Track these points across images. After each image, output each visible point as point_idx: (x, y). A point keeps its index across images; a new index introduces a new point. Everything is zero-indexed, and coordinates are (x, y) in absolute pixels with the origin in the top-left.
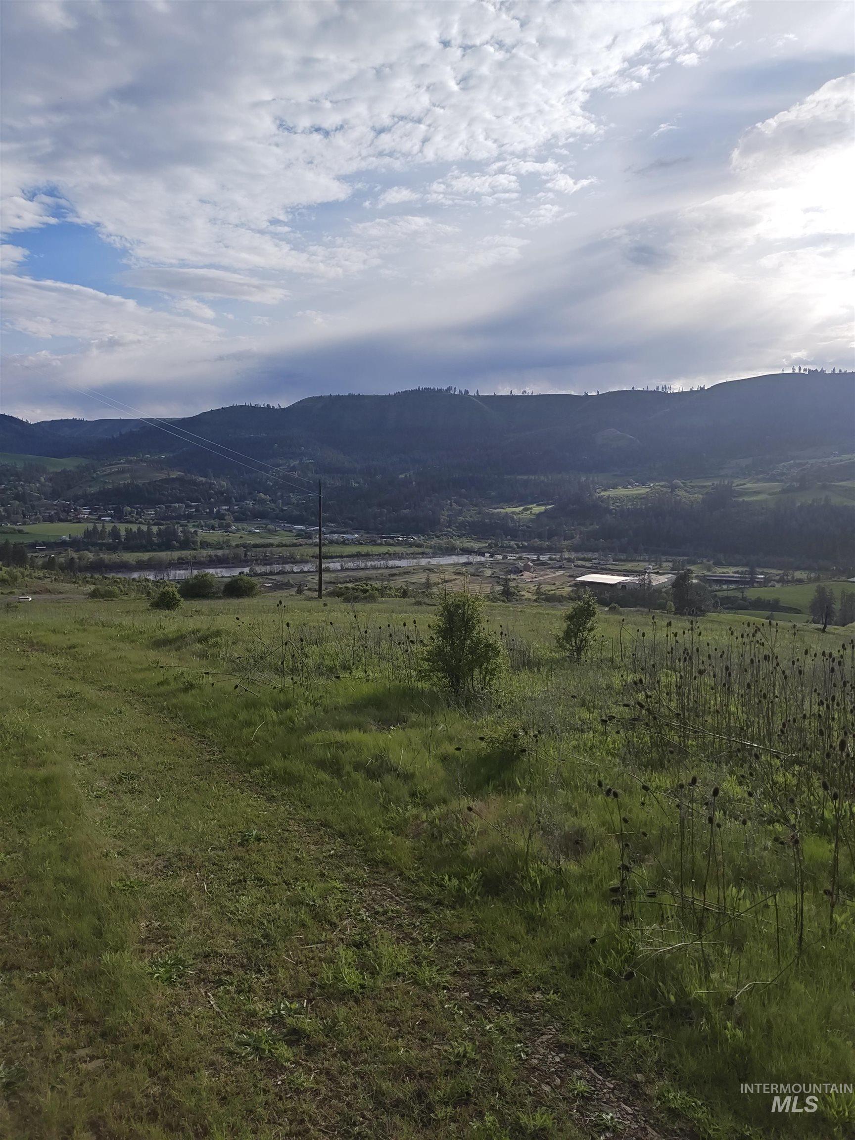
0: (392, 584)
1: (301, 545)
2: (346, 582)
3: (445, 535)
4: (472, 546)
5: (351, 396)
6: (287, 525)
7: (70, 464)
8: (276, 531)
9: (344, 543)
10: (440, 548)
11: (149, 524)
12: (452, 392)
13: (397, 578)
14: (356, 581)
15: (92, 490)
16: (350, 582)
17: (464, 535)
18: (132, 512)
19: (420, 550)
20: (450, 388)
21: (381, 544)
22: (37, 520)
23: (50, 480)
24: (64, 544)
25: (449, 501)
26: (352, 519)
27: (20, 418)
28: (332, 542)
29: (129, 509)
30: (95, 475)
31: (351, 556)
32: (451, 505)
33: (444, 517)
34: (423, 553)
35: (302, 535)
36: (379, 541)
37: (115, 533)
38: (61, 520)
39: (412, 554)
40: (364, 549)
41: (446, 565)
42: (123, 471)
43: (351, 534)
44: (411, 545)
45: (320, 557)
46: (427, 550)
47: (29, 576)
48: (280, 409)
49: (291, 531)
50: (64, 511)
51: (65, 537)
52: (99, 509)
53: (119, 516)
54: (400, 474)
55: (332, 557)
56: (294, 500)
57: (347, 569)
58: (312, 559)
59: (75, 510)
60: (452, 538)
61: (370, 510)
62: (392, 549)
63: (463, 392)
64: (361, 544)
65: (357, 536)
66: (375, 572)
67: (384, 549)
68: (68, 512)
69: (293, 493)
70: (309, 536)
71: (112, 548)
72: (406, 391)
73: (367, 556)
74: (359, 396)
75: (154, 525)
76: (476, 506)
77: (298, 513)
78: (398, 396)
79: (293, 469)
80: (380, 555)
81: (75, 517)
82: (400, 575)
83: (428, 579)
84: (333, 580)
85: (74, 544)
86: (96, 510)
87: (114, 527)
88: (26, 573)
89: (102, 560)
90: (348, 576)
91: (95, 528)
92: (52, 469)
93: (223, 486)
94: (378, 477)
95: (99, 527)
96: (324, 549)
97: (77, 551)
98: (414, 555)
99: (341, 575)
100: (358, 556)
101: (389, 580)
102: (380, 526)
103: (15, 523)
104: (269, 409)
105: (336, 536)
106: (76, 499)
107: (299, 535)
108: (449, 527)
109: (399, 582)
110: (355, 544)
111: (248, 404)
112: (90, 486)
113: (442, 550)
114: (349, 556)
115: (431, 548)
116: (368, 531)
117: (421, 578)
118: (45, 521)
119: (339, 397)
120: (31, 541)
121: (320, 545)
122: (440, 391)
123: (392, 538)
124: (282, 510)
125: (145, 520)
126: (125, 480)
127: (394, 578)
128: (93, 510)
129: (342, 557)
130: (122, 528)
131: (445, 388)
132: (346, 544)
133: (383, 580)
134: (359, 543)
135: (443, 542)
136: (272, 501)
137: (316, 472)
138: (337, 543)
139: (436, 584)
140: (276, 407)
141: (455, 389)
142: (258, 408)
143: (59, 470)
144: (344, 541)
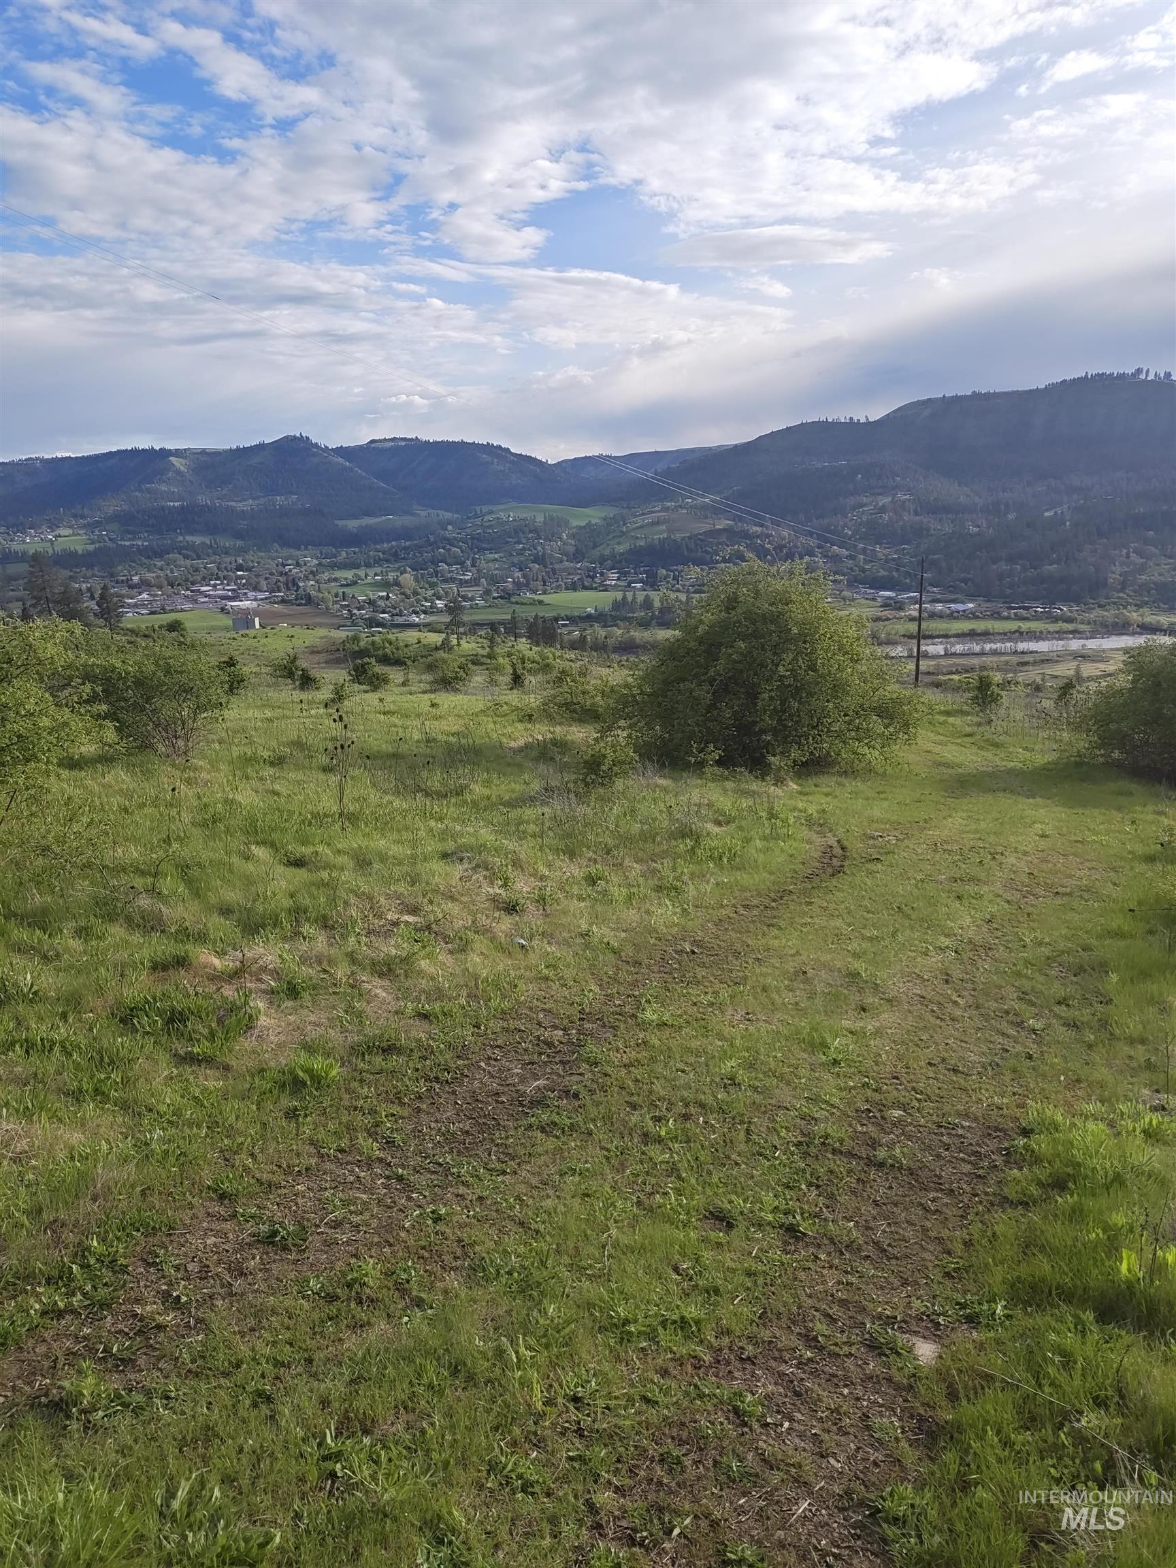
0: (1021, 677)
1: (888, 619)
2: (951, 673)
3: (1114, 603)
4: (1158, 621)
5: (976, 395)
6: (869, 591)
7: (594, 515)
8: (854, 600)
9: (952, 616)
10: (1104, 625)
11: (688, 591)
12: (1143, 377)
13: (1031, 668)
14: (967, 671)
15: (621, 549)
16: (957, 672)
17: (1147, 603)
18: (666, 577)
19: (1070, 627)
20: (1139, 371)
21: (1007, 618)
22: (559, 587)
23: (573, 536)
24: (589, 617)
25: (1125, 551)
26: (965, 581)
27: (539, 458)
28: (933, 616)
29: (664, 572)
30: (624, 529)
31: (961, 636)
32: (1128, 557)
33: (1114, 577)
34: (1074, 632)
35: (890, 605)
36: (1006, 614)
37: (648, 604)
38: (585, 588)
39: (1057, 632)
40: (980, 626)
41: (1112, 650)
42: (656, 523)
43: (963, 603)
44: (1056, 619)
45: (920, 637)
46: (1082, 627)
47: (561, 657)
48: (868, 423)
49: (874, 600)
50: (589, 576)
51: (590, 610)
52: (629, 572)
53: (652, 582)
54: (1047, 510)
55: (931, 637)
56: (880, 555)
57: (954, 654)
58: (902, 640)
59: (602, 574)
60: (1125, 607)
61: (995, 567)
62: (1025, 626)
63: (1162, 375)
64: (977, 618)
65: (971, 605)
66: (995, 659)
67: (1012, 626)
68: (593, 577)
69: (880, 544)
70: (899, 606)
71: (644, 624)
72: (1065, 381)
73: (986, 635)
74: (988, 396)
75: (695, 592)
76: (1170, 557)
77: (886, 573)
78: (1050, 389)
79: (883, 509)
80: (1005, 634)
81: (601, 584)
82: (1035, 663)
83: (1078, 671)
84: (931, 670)
85: (600, 618)
86: (626, 574)
87: (647, 596)
88: (558, 654)
89: (632, 640)
90: (955, 664)
91: (624, 598)
92: (575, 523)
93: (784, 539)
94: (1011, 516)
95: (630, 596)
96: (924, 625)
97: (605, 626)
98: (1060, 635)
99: (944, 662)
100: (972, 635)
101: (1015, 672)
102: (1009, 591)
103: (534, 592)
104: (852, 425)
105: (939, 607)
106: (602, 560)
107: (886, 605)
108: (1122, 590)
109: (1034, 674)
110: (969, 618)
111: (823, 419)
112: (619, 543)
113: (1107, 626)
114: (957, 636)
115: (1089, 623)
116: (988, 597)
117: (1066, 669)
118: (567, 589)
119: (957, 399)
120: (553, 614)
121: (919, 619)
122: (1122, 376)
123: (1026, 608)
124: (863, 571)
125: (683, 586)
126: (659, 534)
127: (1026, 668)
128: (623, 574)
129: (946, 636)
130: (656, 597)
131: (1130, 371)
132: (955, 618)
133: (1007, 671)
134: (973, 616)
135: (1109, 615)
136: (851, 557)
137: (916, 513)
138: (941, 616)
139: (1090, 679)
140: (863, 420)
141: (1148, 371)
142: (836, 424)
143: (583, 524)
144: (952, 613)
